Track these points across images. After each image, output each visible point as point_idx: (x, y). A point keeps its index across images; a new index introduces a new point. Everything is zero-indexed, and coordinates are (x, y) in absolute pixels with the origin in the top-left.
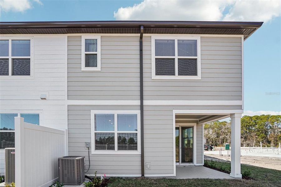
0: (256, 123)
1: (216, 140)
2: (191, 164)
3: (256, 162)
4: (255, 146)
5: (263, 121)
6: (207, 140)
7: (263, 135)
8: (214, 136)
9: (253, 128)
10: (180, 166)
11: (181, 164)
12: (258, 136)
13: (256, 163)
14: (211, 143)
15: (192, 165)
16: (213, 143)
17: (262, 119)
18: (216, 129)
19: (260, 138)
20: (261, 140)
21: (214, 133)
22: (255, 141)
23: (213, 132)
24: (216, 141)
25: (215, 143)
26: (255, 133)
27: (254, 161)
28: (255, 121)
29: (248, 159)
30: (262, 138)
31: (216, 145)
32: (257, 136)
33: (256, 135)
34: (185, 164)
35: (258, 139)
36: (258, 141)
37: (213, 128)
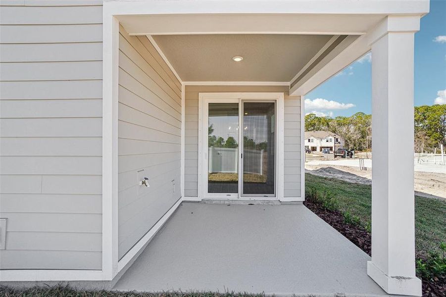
0: (425, 116)
1: (361, 141)
2: (270, 198)
3: (437, 185)
4: (424, 152)
5: (437, 114)
6: (346, 141)
7: (437, 135)
8: (356, 136)
9: (421, 125)
10: (237, 203)
11: (241, 199)
12: (429, 136)
13: (436, 187)
14: (351, 146)
15: (272, 202)
16: (355, 145)
17: (435, 111)
18: (360, 125)
19: (431, 139)
20: (434, 142)
21: (357, 132)
22: (423, 145)
23: (355, 130)
24: (360, 144)
25: (358, 146)
26: (424, 132)
27: (432, 183)
28: (424, 113)
29: (419, 177)
30: (436, 140)
31: (361, 150)
32: (426, 137)
33: (426, 135)
34: (253, 199)
35: (429, 142)
36: (429, 144)
37: (355, 124)
